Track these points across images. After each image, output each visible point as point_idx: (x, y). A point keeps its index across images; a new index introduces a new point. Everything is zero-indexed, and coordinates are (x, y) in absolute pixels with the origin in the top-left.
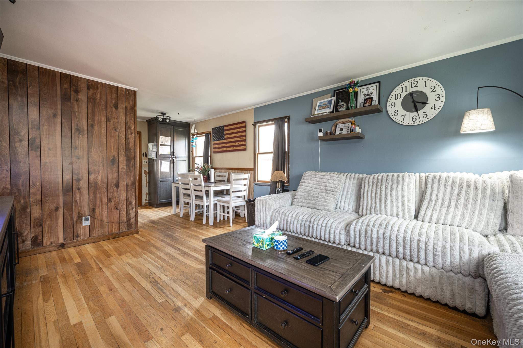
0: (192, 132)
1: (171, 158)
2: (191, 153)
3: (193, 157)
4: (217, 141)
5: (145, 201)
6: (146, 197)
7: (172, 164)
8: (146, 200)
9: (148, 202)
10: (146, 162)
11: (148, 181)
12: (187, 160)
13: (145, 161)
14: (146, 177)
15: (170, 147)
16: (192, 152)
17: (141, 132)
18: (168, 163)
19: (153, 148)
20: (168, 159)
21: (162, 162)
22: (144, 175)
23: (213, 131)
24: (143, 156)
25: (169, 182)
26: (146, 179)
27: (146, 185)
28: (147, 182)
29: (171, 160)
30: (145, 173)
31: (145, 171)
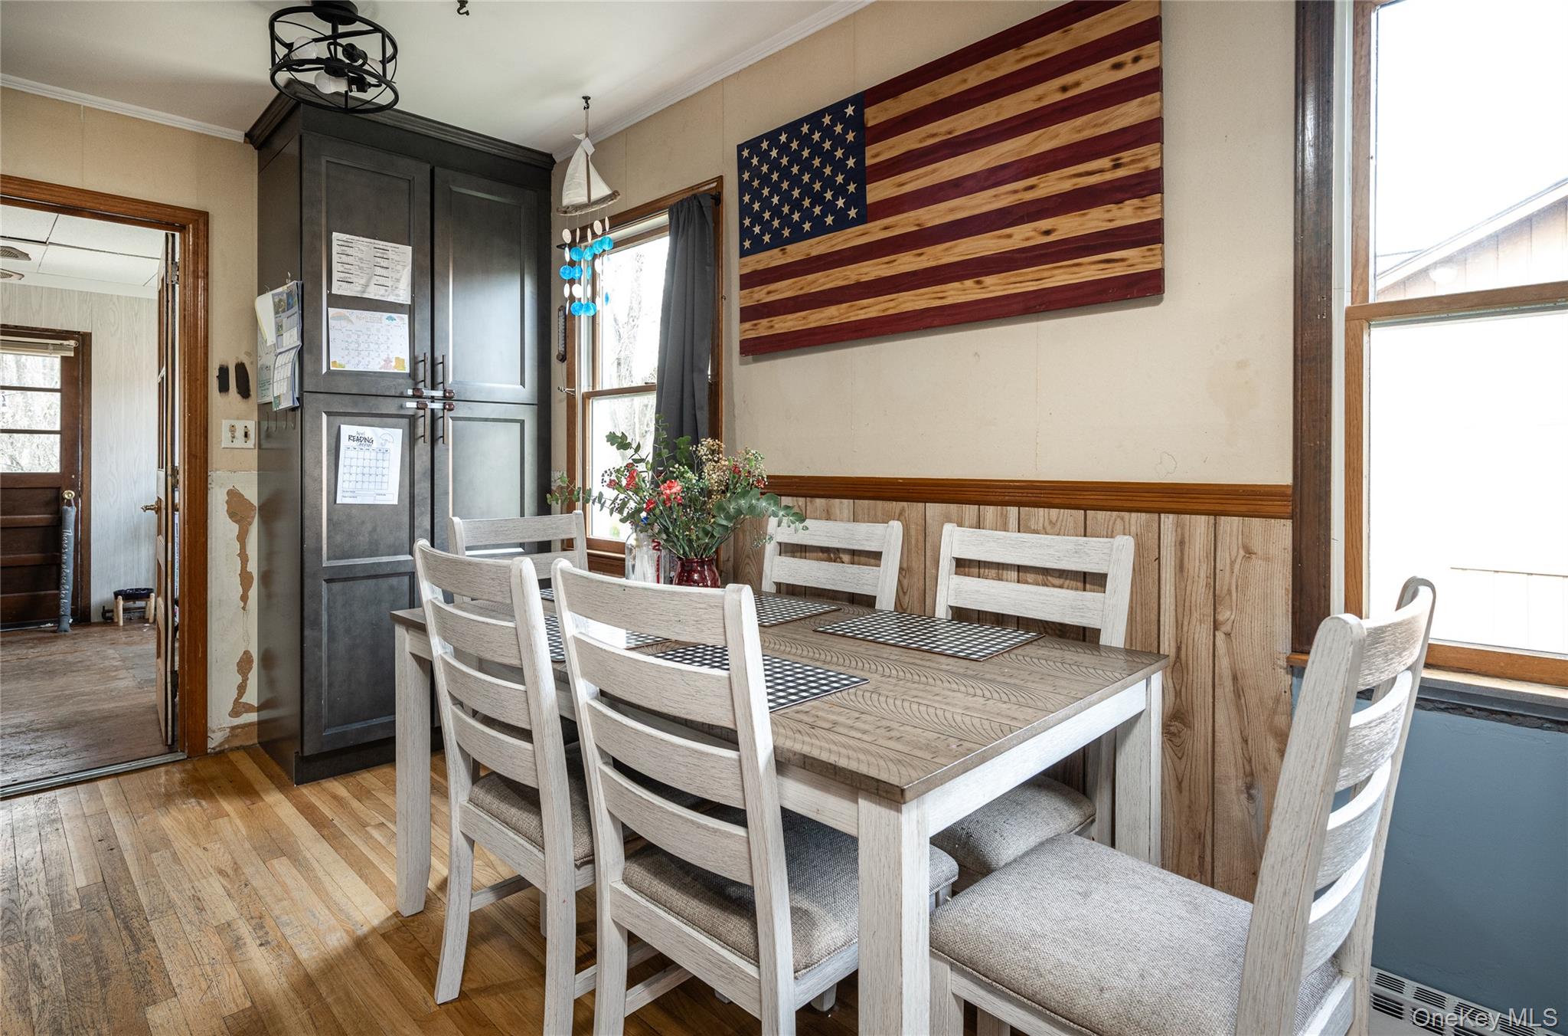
0: (566, 201)
1: (411, 405)
2: (558, 370)
3: (571, 399)
4: (791, 241)
5: (235, 713)
6: (242, 689)
7: (423, 448)
8: (238, 709)
9: (253, 717)
10: (240, 433)
11: (253, 567)
12: (529, 416)
13: (233, 428)
14: (242, 538)
15: (406, 317)
16: (563, 358)
17: (205, 215)
18: (390, 440)
19: (279, 328)
20: (390, 407)
21: (347, 430)
22: (222, 529)
23: (743, 165)
24: (224, 388)
25: (394, 581)
26: (244, 557)
27: (244, 598)
28: (245, 579)
29: (413, 420)
30: (232, 514)
31: (234, 497)
